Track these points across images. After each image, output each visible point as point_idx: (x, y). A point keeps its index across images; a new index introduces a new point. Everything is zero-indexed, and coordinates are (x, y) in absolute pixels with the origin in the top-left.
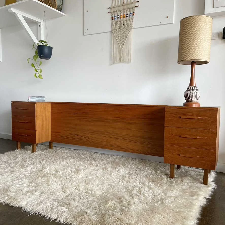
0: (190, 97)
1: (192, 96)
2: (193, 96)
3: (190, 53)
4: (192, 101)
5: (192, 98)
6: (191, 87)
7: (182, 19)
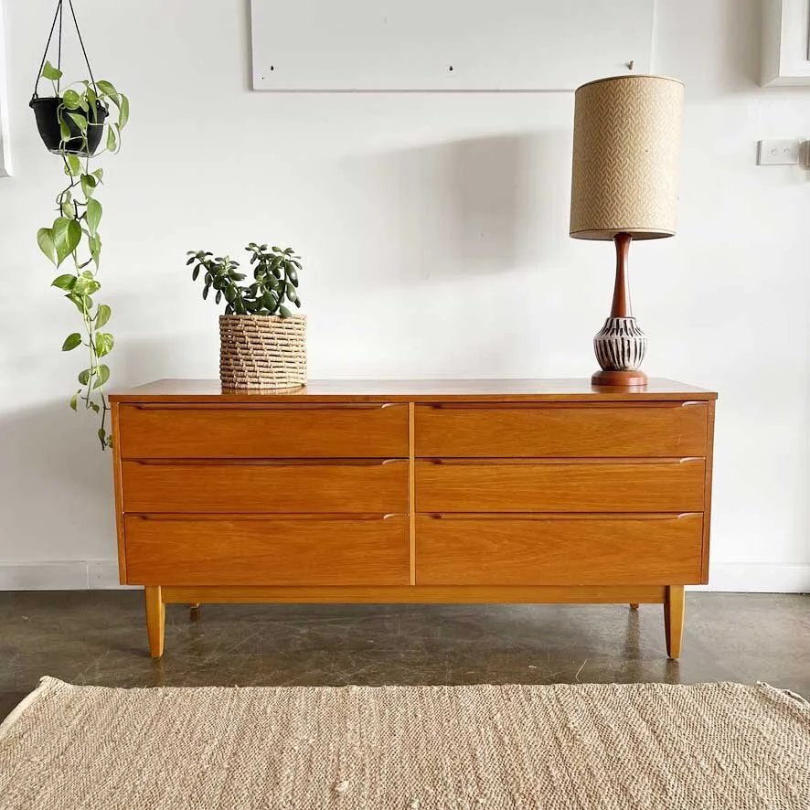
0: (620, 353)
1: (625, 352)
2: (629, 350)
3: (623, 204)
4: (624, 368)
5: (626, 358)
6: (621, 320)
7: (587, 85)
